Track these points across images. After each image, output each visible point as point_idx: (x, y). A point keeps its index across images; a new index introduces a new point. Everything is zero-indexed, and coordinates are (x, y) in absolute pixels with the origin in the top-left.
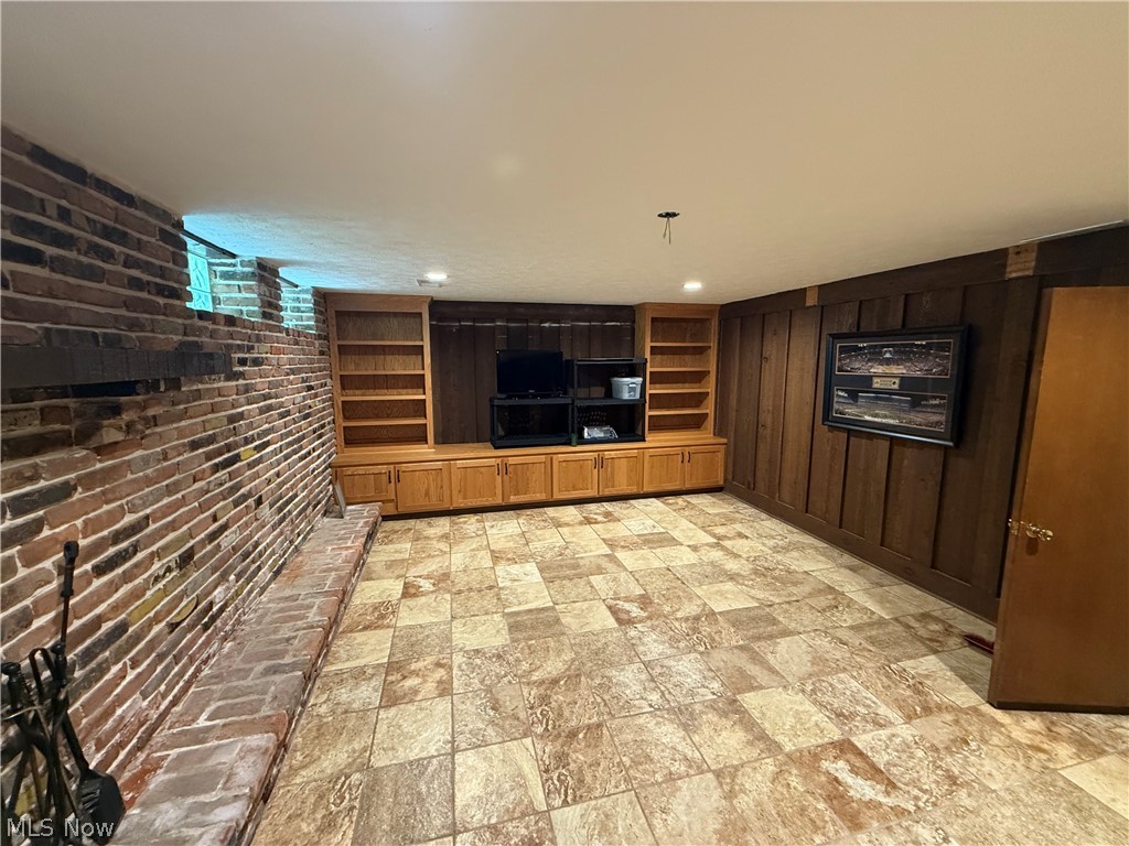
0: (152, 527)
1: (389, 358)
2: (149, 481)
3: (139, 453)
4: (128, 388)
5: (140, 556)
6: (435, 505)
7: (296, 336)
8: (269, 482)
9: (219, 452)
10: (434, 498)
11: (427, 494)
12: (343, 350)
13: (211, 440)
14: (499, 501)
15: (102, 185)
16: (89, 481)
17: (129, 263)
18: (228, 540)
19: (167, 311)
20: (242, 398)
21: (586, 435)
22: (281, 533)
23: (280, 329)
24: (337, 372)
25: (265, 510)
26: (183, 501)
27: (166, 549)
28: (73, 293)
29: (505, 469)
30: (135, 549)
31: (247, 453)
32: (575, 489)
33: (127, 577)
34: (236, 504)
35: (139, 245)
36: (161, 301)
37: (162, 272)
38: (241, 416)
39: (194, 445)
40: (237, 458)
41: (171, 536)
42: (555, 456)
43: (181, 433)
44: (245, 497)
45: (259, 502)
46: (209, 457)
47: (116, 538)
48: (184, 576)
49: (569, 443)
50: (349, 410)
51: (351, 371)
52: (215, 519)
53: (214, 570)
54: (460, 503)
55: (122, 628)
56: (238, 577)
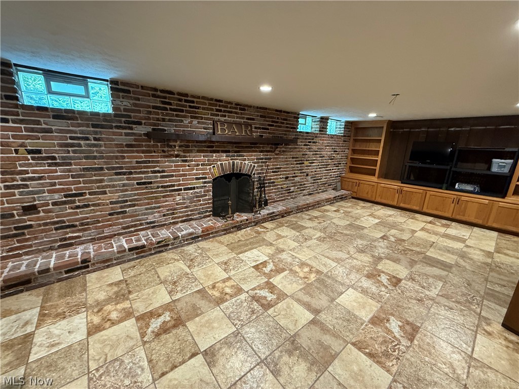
0: (282, 169)
1: (371, 144)
2: (283, 162)
3: (282, 156)
4: (278, 144)
5: (279, 173)
6: (369, 197)
7: (332, 136)
8: (312, 172)
9: (299, 161)
10: (369, 196)
11: (367, 193)
12: (356, 141)
13: (297, 158)
14: (395, 203)
15: (284, 112)
16: (274, 158)
17: (287, 124)
18: (297, 179)
19: (293, 132)
20: (308, 151)
21: (457, 186)
22: (313, 186)
23: (326, 134)
24: (351, 148)
25: (309, 178)
26: (288, 168)
27: (283, 174)
28: (277, 130)
29: (401, 192)
30: (278, 172)
31: (306, 163)
32: (436, 209)
33: (276, 175)
34: (301, 173)
35: (290, 120)
36: (292, 130)
37: (293, 124)
38: (306, 154)
39: (293, 158)
40: (303, 163)
41: (285, 173)
42: (428, 192)
43: (290, 155)
44: (303, 173)
45: (307, 175)
46: (296, 161)
47: (276, 168)
48: (285, 181)
49: (441, 188)
50: (353, 160)
51: (357, 148)
52: (295, 173)
53: (292, 183)
54: (378, 200)
55: (274, 182)
56: (298, 188)
